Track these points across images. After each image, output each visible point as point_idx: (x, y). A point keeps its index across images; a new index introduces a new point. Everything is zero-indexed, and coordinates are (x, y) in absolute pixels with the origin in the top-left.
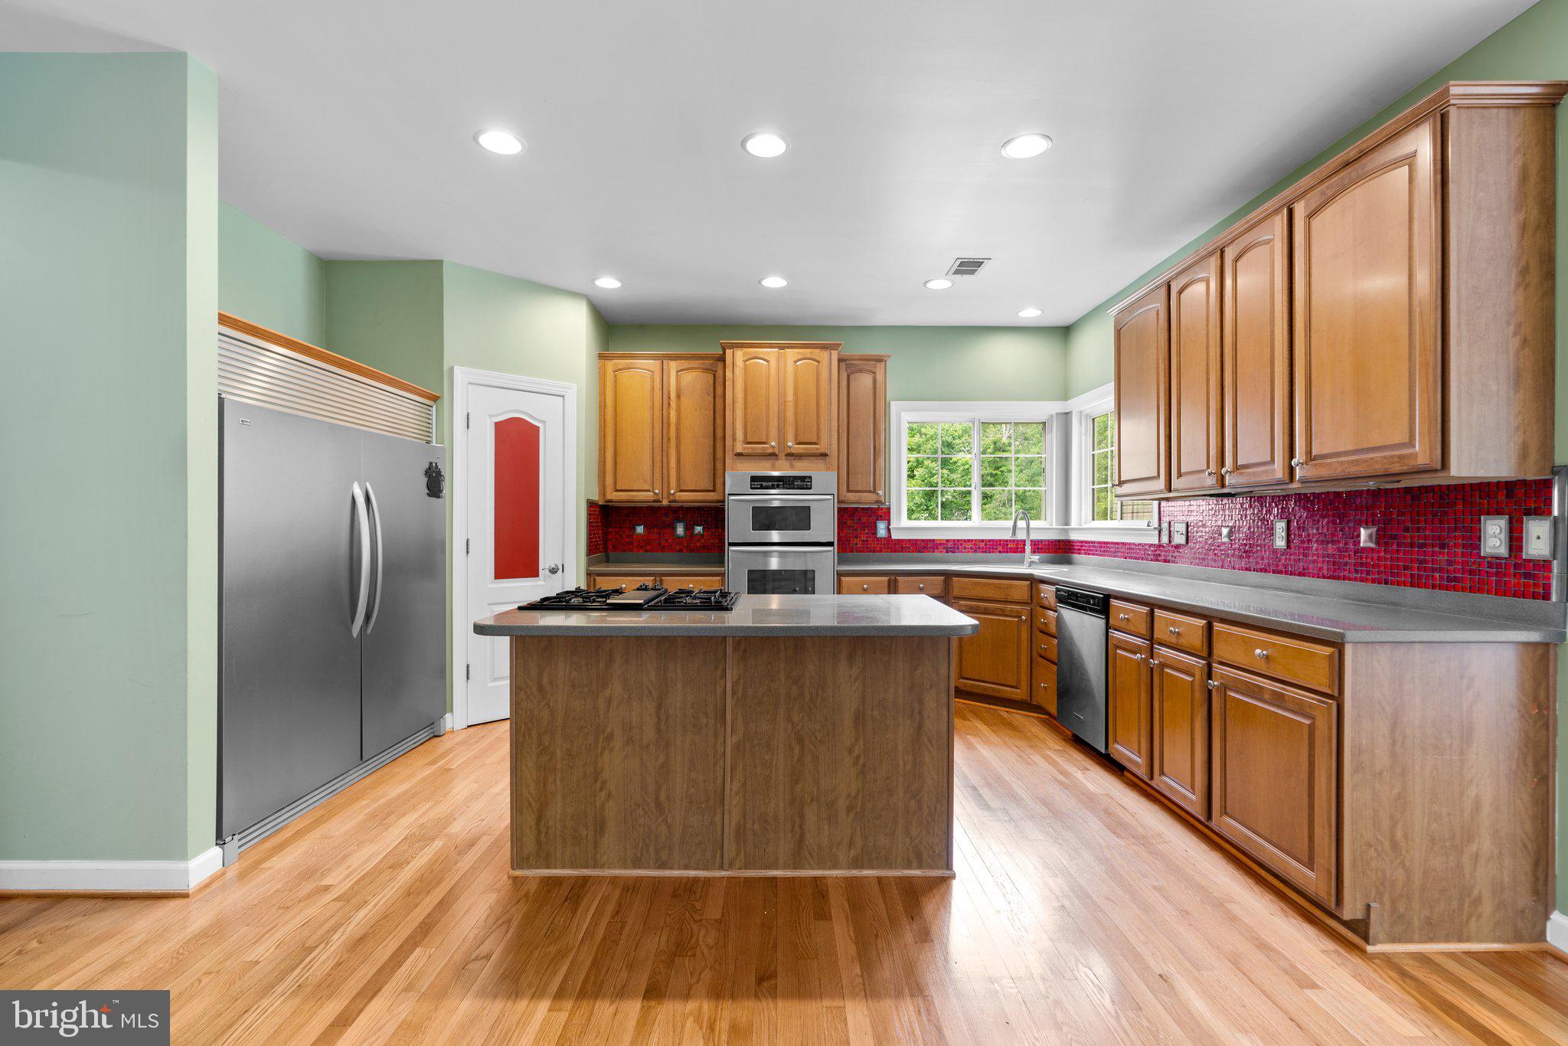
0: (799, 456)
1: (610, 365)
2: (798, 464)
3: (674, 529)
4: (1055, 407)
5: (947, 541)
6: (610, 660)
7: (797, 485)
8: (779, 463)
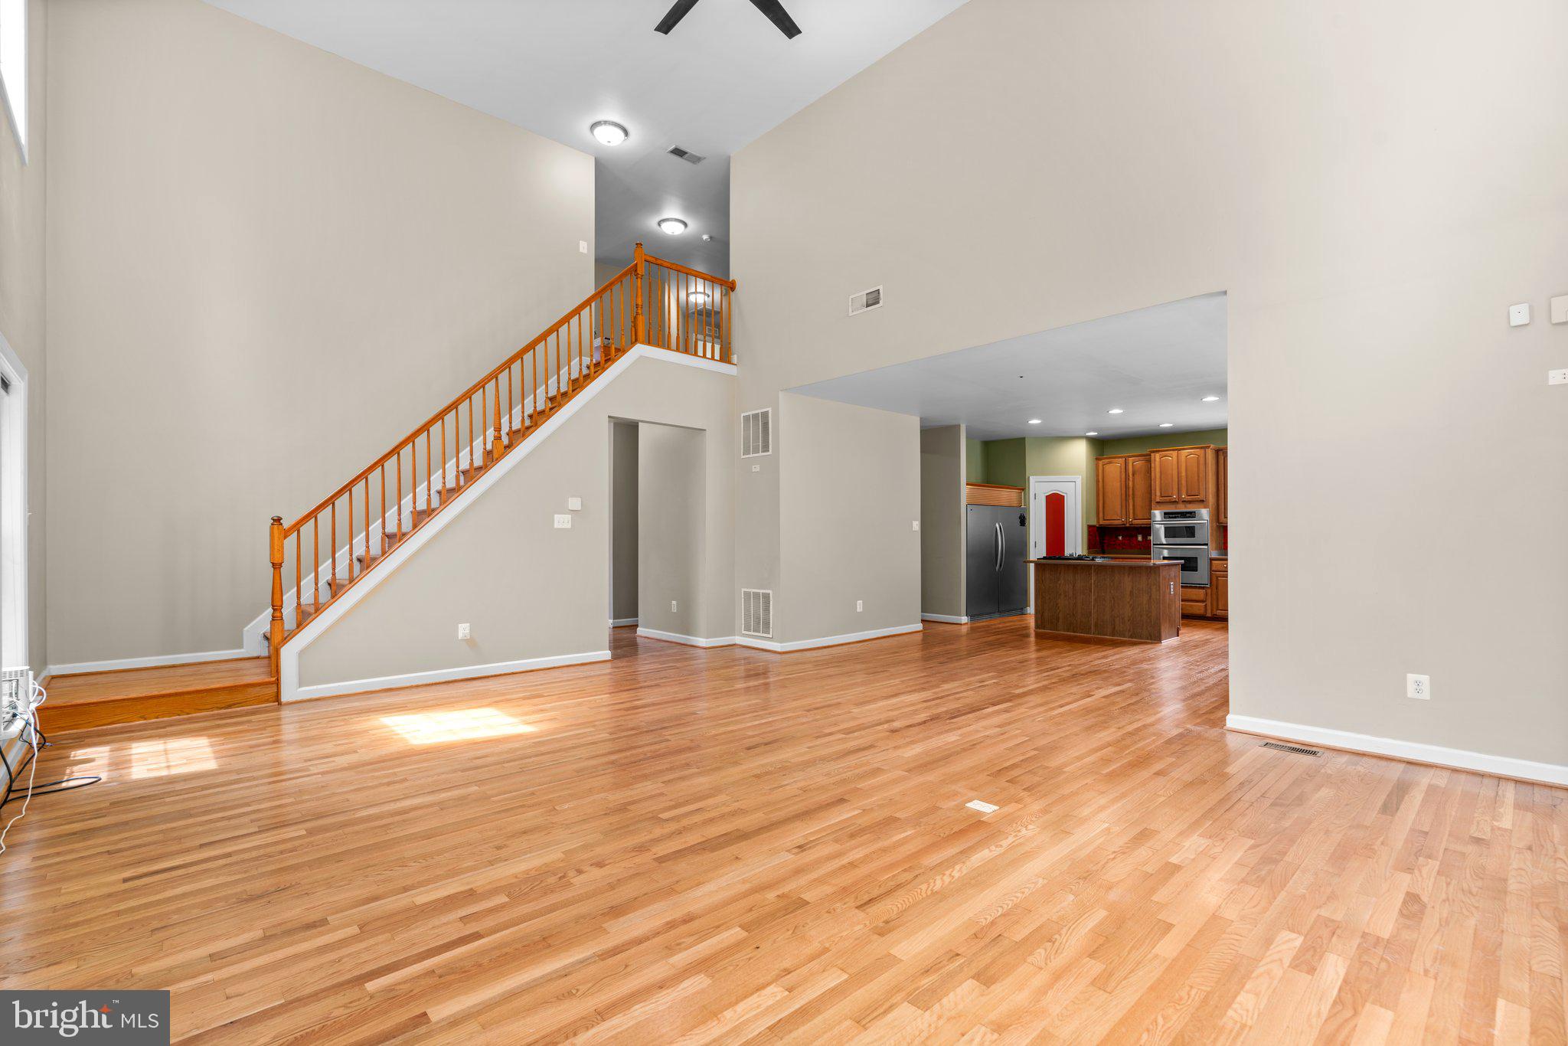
0: (1190, 502)
1: (1101, 463)
2: (1188, 506)
3: (1137, 538)
6: (1060, 573)
7: (1188, 516)
8: (1179, 506)
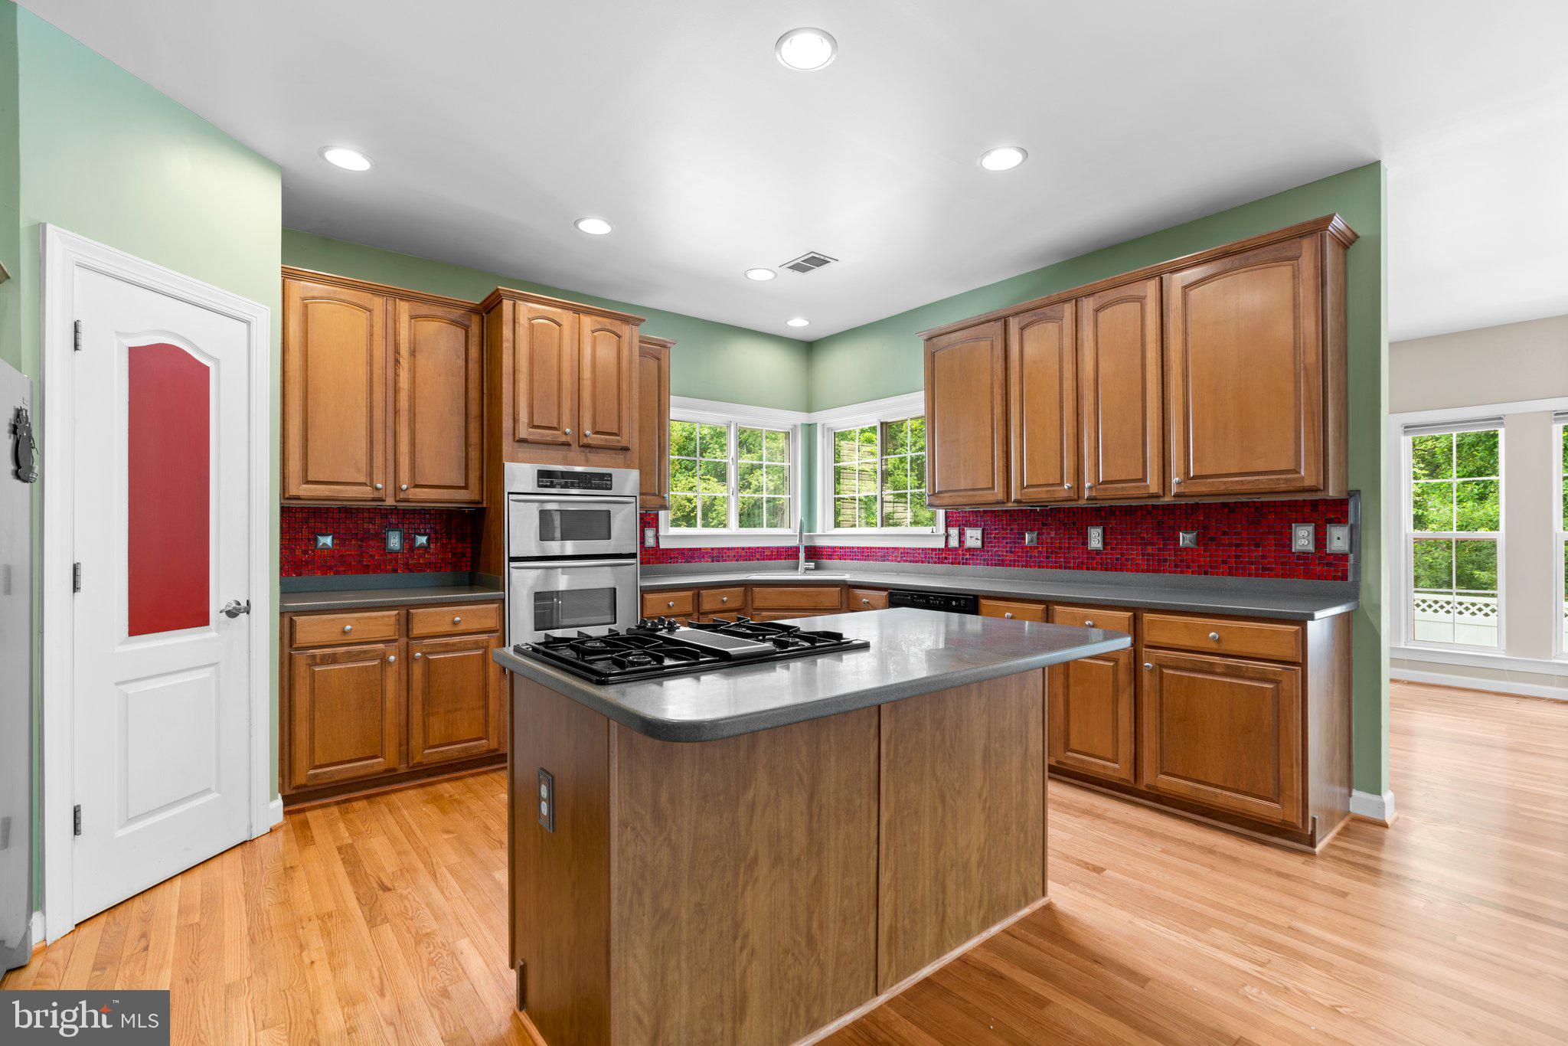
0: (598, 449)
1: (296, 288)
2: (595, 458)
3: (386, 539)
4: (800, 418)
5: (713, 549)
7: (595, 484)
8: (571, 456)
